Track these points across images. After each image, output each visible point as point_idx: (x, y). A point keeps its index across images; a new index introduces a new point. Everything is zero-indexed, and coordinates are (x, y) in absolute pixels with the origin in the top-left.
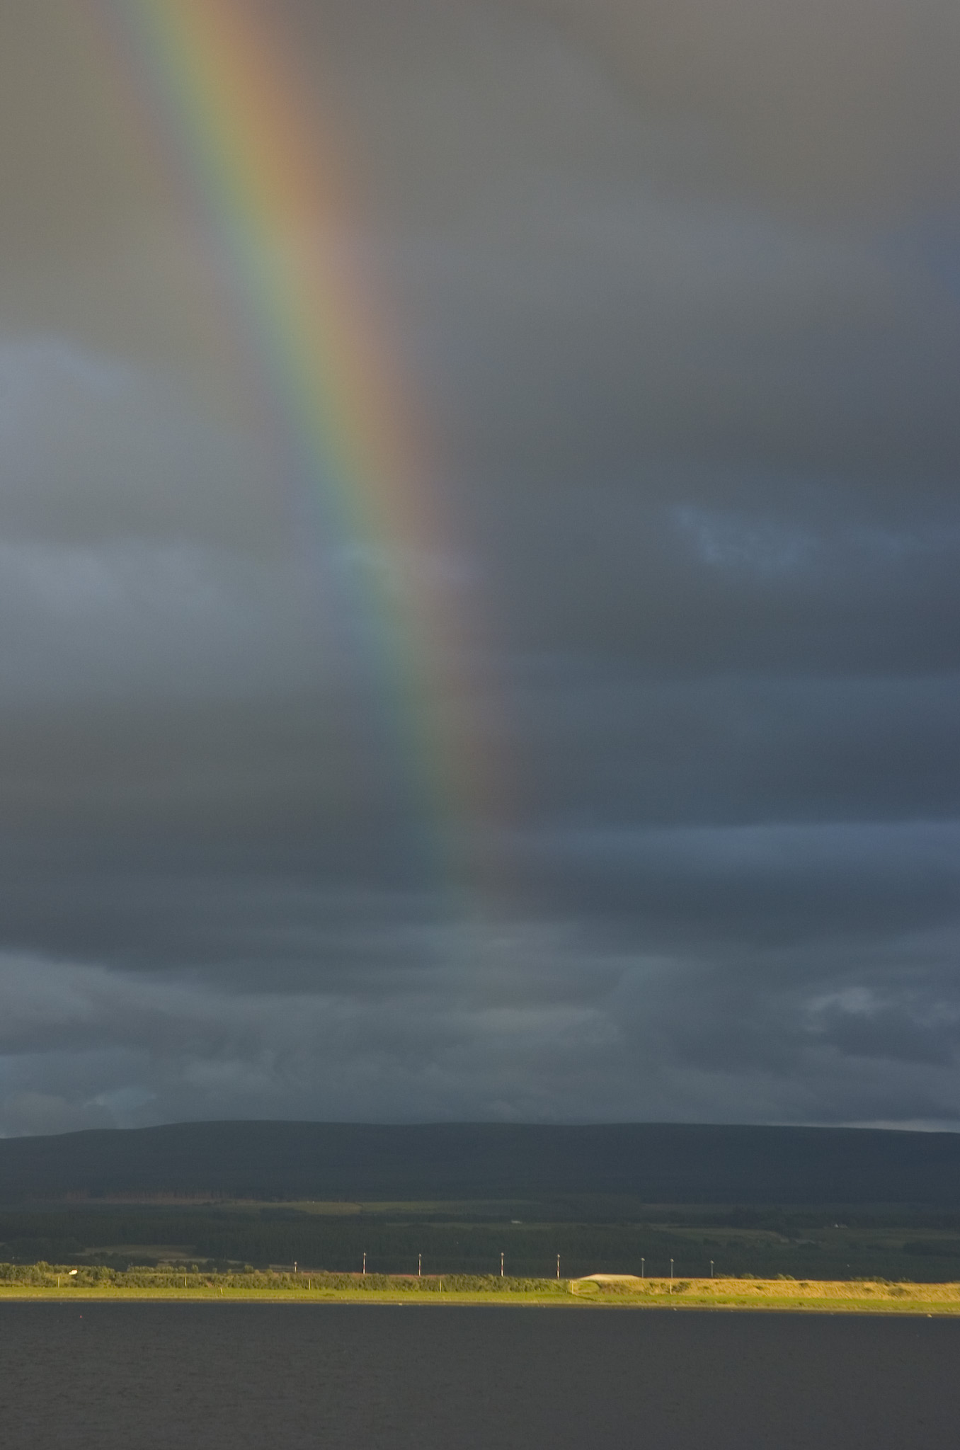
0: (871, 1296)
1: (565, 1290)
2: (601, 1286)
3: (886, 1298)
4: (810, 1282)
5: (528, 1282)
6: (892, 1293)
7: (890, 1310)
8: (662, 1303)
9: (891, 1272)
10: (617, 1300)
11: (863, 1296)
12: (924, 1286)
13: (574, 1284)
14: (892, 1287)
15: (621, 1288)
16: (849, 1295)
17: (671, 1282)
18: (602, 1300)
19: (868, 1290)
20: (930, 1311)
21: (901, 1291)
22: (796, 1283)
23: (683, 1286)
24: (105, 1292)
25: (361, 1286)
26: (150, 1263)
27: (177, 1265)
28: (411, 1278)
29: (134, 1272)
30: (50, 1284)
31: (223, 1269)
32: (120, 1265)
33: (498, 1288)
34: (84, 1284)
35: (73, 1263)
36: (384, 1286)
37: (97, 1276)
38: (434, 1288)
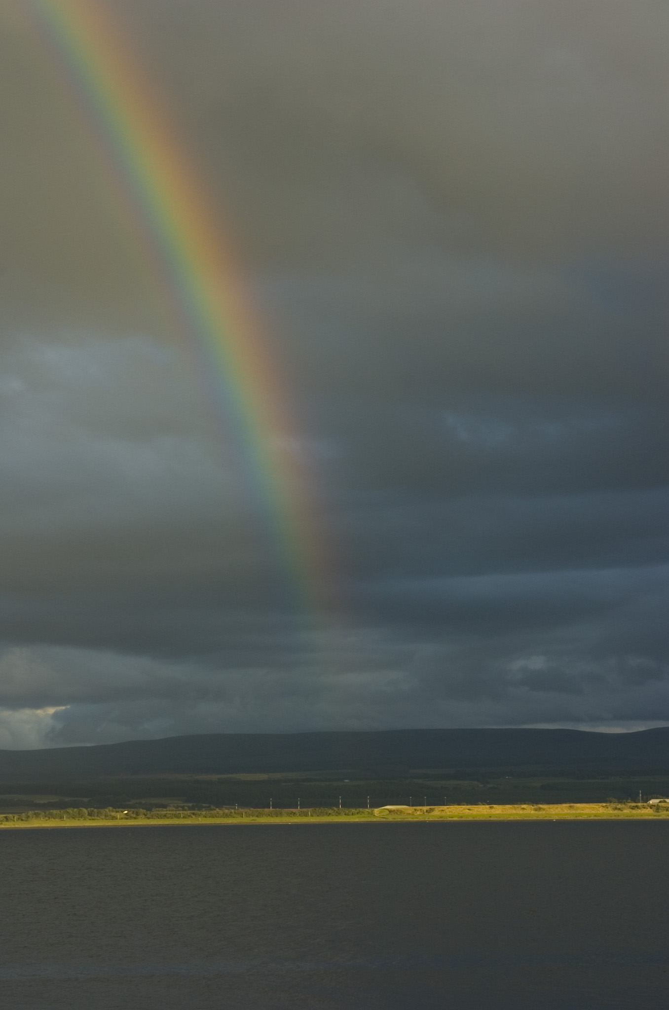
0: (525, 812)
1: (372, 814)
2: (390, 811)
3: (533, 812)
4: (495, 806)
5: (353, 810)
6: (536, 810)
7: (535, 818)
8: (421, 819)
9: (535, 799)
10: (398, 818)
11: (521, 812)
12: (551, 806)
13: (376, 811)
14: (536, 807)
15: (401, 812)
16: (514, 811)
17: (425, 808)
18: (391, 818)
19: (524, 809)
20: (555, 818)
21: (540, 809)
22: (488, 806)
23: (431, 810)
24: (141, 822)
25: (270, 815)
26: (164, 806)
27: (177, 807)
28: (294, 810)
29: (155, 811)
30: (114, 818)
31: (199, 809)
32: (149, 808)
33: (339, 814)
34: (131, 818)
35: (125, 807)
36: (281, 815)
37: (137, 814)
38: (306, 815)
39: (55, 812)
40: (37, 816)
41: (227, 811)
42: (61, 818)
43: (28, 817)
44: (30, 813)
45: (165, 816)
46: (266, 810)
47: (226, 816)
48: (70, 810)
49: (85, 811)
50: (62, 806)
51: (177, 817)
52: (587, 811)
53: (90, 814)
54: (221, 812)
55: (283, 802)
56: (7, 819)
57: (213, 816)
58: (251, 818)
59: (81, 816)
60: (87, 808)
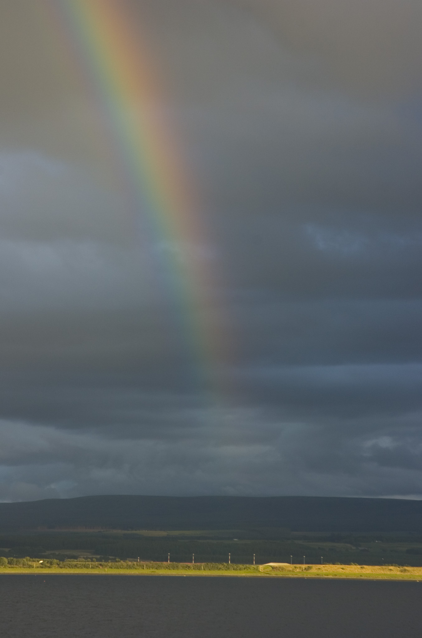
0: (392, 573)
1: (257, 570)
2: (273, 568)
3: (399, 573)
4: (365, 566)
5: (241, 566)
6: (401, 571)
7: (400, 578)
8: (300, 575)
9: (401, 562)
10: (280, 574)
11: (389, 573)
12: (415, 568)
13: (261, 567)
14: (401, 568)
15: (282, 569)
16: (382, 572)
17: (304, 566)
18: (273, 574)
19: (391, 570)
20: (418, 579)
21: (405, 570)
22: (359, 567)
23: (309, 568)
24: (55, 570)
25: (168, 568)
26: (75, 557)
27: (86, 558)
28: (189, 564)
29: (67, 562)
30: (30, 567)
31: (107, 560)
32: (62, 558)
33: (228, 569)
34: (46, 567)
35: (41, 557)
36: (177, 568)
37: (51, 563)
38: (199, 569)
41: (130, 563)
45: (76, 566)
46: (165, 563)
47: (129, 567)
49: (6, 560)
51: (87, 567)
53: (10, 563)
54: (124, 564)
55: (180, 557)
57: (117, 568)
58: (151, 570)
59: (2, 564)
60: (7, 557)
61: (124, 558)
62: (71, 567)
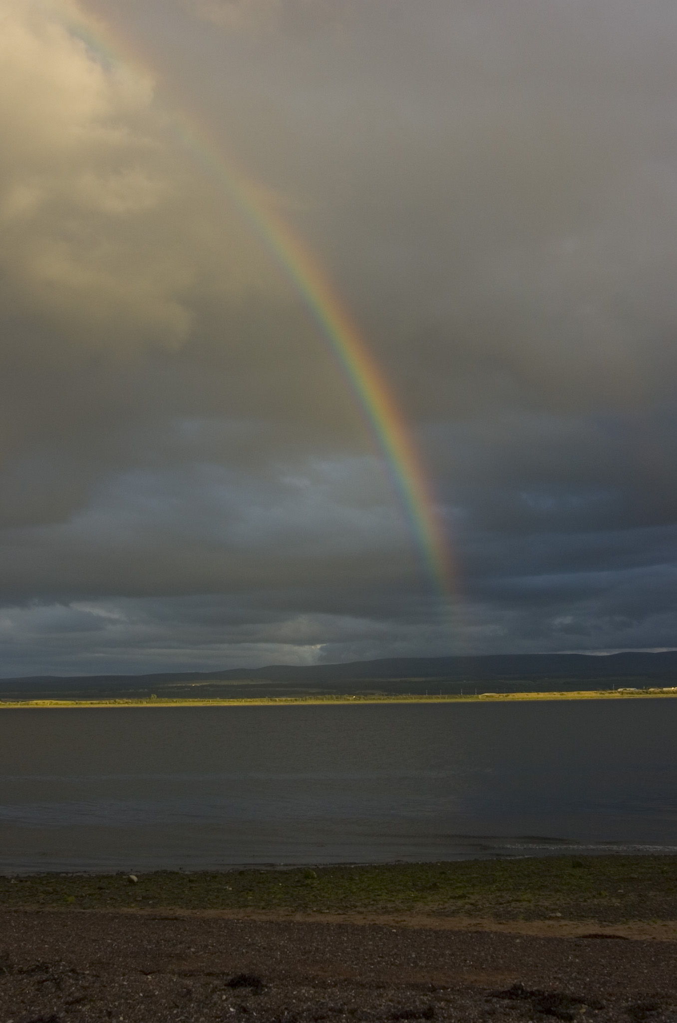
1: (478, 697)
2: (487, 696)
3: (559, 696)
4: (540, 693)
5: (468, 696)
6: (561, 695)
7: (560, 699)
8: (502, 700)
9: (560, 690)
10: (491, 700)
11: (553, 696)
12: (568, 693)
13: (480, 696)
14: (561, 693)
15: (492, 697)
16: (550, 696)
17: (505, 695)
18: (487, 700)
19: (555, 694)
20: (570, 699)
21: (563, 694)
22: (536, 693)
24: (362, 702)
25: (426, 698)
26: (373, 694)
27: (380, 695)
28: (439, 696)
29: (369, 697)
30: (348, 700)
31: (391, 695)
32: (366, 695)
33: (461, 698)
34: (357, 700)
35: (354, 695)
36: (432, 698)
37: (360, 698)
38: (445, 698)
39: (319, 697)
40: (311, 698)
41: (404, 697)
42: (323, 700)
43: (306, 699)
44: (307, 697)
45: (374, 699)
46: (425, 696)
47: (405, 699)
48: (327, 696)
49: (334, 696)
50: (323, 694)
51: (380, 699)
52: (587, 695)
53: (336, 698)
54: (402, 697)
55: (433, 692)
56: (296, 700)
57: (398, 699)
58: (417, 700)
59: (332, 699)
60: (335, 695)
61: (401, 693)
62: (371, 699)
